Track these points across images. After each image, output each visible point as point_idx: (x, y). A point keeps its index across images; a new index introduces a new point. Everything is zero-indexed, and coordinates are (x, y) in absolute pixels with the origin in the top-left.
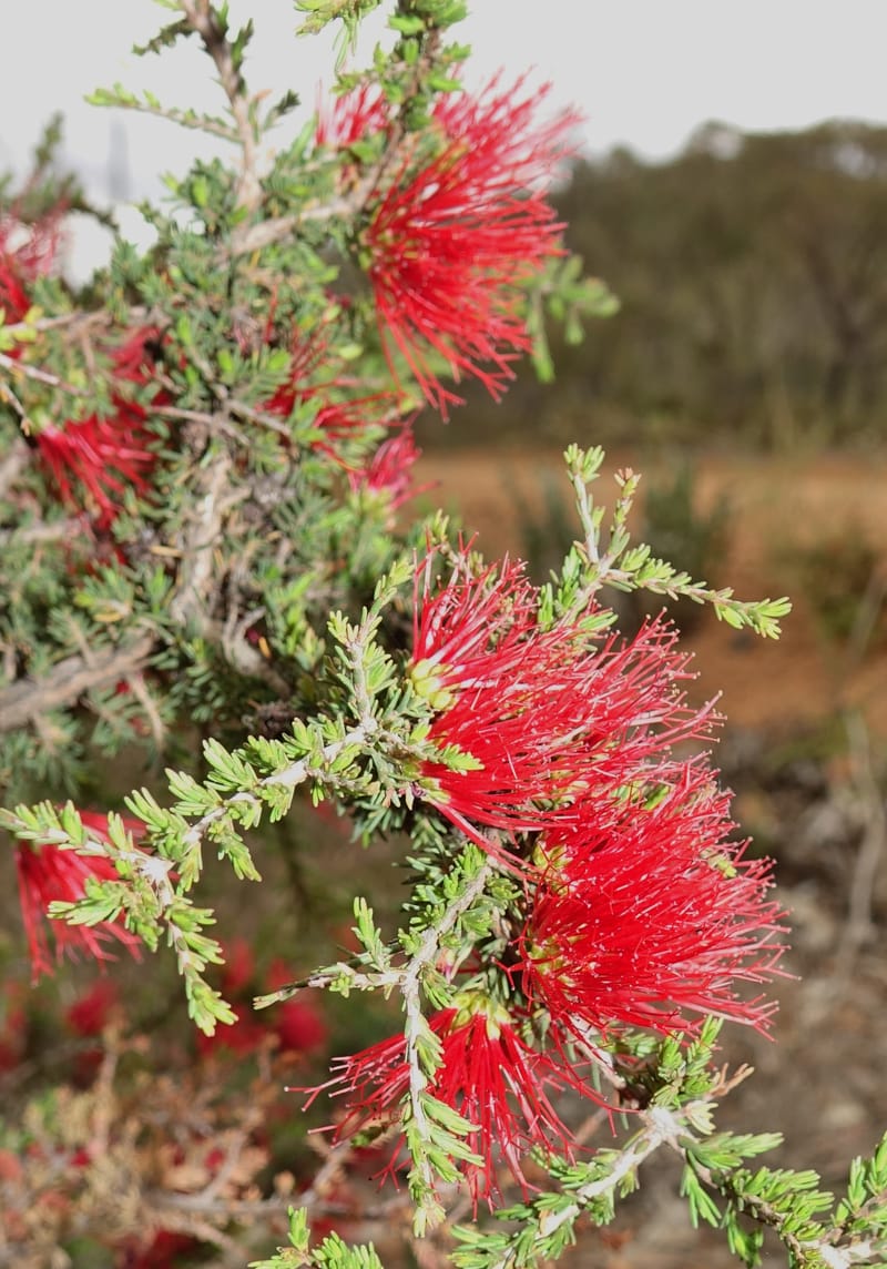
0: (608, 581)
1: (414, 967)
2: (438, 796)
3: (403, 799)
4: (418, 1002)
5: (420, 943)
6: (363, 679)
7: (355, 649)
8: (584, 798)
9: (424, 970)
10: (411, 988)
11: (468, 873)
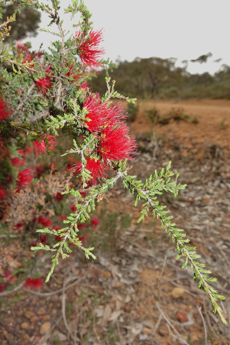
0: (111, 96)
1: (83, 150)
2: (87, 126)
3: (82, 127)
4: (83, 155)
5: (84, 147)
6: (75, 108)
7: (74, 104)
8: (107, 127)
9: (84, 150)
10: (82, 153)
11: (91, 137)
